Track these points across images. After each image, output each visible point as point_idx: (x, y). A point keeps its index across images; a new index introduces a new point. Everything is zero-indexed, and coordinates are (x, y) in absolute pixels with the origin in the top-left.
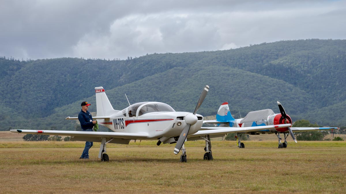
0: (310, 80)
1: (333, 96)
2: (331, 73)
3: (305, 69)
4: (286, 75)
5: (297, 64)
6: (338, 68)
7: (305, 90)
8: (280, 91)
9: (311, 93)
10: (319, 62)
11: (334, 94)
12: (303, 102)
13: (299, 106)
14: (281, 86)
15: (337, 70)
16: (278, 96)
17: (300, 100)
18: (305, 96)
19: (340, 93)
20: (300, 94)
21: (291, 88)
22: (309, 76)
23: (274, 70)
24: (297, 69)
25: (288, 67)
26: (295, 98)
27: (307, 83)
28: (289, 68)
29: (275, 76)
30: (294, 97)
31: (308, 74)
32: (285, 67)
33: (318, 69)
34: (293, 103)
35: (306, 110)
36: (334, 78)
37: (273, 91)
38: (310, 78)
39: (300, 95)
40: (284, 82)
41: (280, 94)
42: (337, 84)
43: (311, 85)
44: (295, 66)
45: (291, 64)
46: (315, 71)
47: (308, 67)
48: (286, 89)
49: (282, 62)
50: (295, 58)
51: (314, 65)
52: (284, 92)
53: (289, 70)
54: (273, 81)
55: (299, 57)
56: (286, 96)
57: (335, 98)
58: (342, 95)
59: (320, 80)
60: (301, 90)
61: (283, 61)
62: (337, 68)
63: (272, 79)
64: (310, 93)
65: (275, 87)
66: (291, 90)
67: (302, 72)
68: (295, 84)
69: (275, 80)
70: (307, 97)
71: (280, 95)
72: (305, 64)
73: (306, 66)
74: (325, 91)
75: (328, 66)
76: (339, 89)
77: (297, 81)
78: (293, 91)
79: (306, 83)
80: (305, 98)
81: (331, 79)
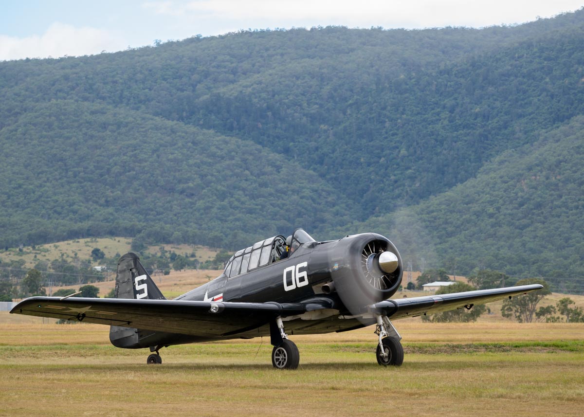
0: (328, 140)
1: (391, 187)
2: (385, 122)
3: (312, 112)
4: (260, 126)
5: (291, 98)
6: (404, 110)
7: (315, 170)
8: (247, 172)
9: (331, 179)
10: (352, 91)
11: (396, 182)
12: (310, 201)
13: (299, 215)
14: (251, 158)
15: (403, 114)
16: (244, 184)
17: (302, 198)
18: (315, 186)
19: (412, 178)
20: (304, 181)
21: (278, 163)
22: (325, 131)
23: (228, 112)
24: (289, 111)
25: (265, 105)
26: (290, 193)
27: (320, 150)
28: (269, 108)
29: (231, 129)
30: (287, 187)
31: (322, 126)
32: (258, 106)
33: (349, 112)
34: (284, 205)
35: (321, 225)
36: (393, 135)
37: (229, 173)
38: (328, 137)
39: (302, 183)
40: (259, 147)
41: (246, 180)
42: (403, 152)
43: (332, 155)
44: (287, 101)
45: (274, 96)
46: (341, 115)
47: (321, 106)
48: (264, 166)
49: (250, 90)
50: (283, 79)
51: (337, 99)
52: (258, 176)
53: (269, 114)
54: (226, 143)
55: (298, 78)
56: (264, 185)
57: (397, 192)
58: (417, 185)
59: (355, 143)
60: (304, 167)
61: (252, 87)
62: (401, 109)
63: (223, 137)
64: (328, 177)
65: (233, 162)
66: (278, 169)
67: (305, 119)
68: (287, 151)
69: (234, 141)
70: (320, 188)
71: (249, 183)
72: (314, 97)
73: (317, 104)
74: (370, 173)
75: (375, 102)
76: (409, 168)
77: (291, 144)
78: (284, 170)
79: (317, 149)
80: (316, 191)
81: (386, 138)
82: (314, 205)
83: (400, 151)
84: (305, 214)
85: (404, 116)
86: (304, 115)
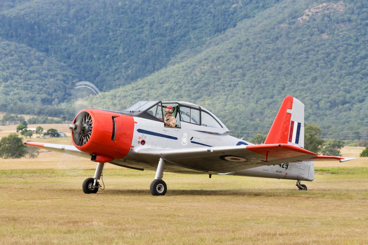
0: (73, 44)
1: (113, 73)
2: (109, 32)
3: (63, 26)
4: (30, 34)
5: (50, 17)
6: (121, 25)
7: (65, 62)
8: (22, 64)
9: (75, 68)
10: (88, 12)
11: (116, 70)
12: (62, 82)
13: (55, 91)
14: (24, 55)
15: (120, 27)
16: (20, 72)
17: (57, 80)
18: (65, 73)
19: (127, 68)
20: (58, 70)
21: (42, 58)
22: (72, 38)
23: (10, 26)
24: (49, 25)
25: (33, 21)
26: (49, 77)
27: (68, 50)
28: (35, 23)
29: (12, 36)
30: (48, 73)
31: (69, 35)
32: (29, 22)
33: (86, 26)
34: (46, 84)
35: (69, 97)
36: (115, 40)
37: (11, 64)
38: (73, 42)
39: (57, 71)
40: (30, 48)
41: (22, 69)
42: (121, 51)
43: (75, 53)
44: (47, 19)
45: (39, 16)
46: (82, 28)
47: (69, 22)
48: (33, 60)
49: (23, 12)
50: (44, 5)
51: (79, 18)
52: (29, 66)
53: (36, 27)
54: (9, 45)
55: (54, 5)
56: (33, 72)
57: (117, 76)
58: (130, 72)
59: (90, 45)
60: (58, 61)
61: (25, 10)
62: (119, 24)
63: (7, 42)
64: (73, 67)
65: (13, 57)
66: (42, 62)
67: (58, 30)
68: (47, 50)
69: (13, 44)
70: (69, 74)
71: (23, 71)
72: (64, 17)
73: (66, 21)
74: (100, 65)
75: (103, 20)
76: (125, 61)
77: (50, 46)
78: (45, 63)
79: (66, 49)
80: (66, 76)
81: (110, 42)
82: (64, 85)
83: (118, 51)
84: (59, 90)
85: (121, 29)
86: (58, 28)
